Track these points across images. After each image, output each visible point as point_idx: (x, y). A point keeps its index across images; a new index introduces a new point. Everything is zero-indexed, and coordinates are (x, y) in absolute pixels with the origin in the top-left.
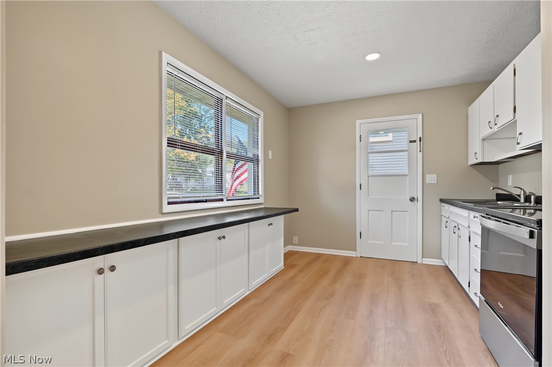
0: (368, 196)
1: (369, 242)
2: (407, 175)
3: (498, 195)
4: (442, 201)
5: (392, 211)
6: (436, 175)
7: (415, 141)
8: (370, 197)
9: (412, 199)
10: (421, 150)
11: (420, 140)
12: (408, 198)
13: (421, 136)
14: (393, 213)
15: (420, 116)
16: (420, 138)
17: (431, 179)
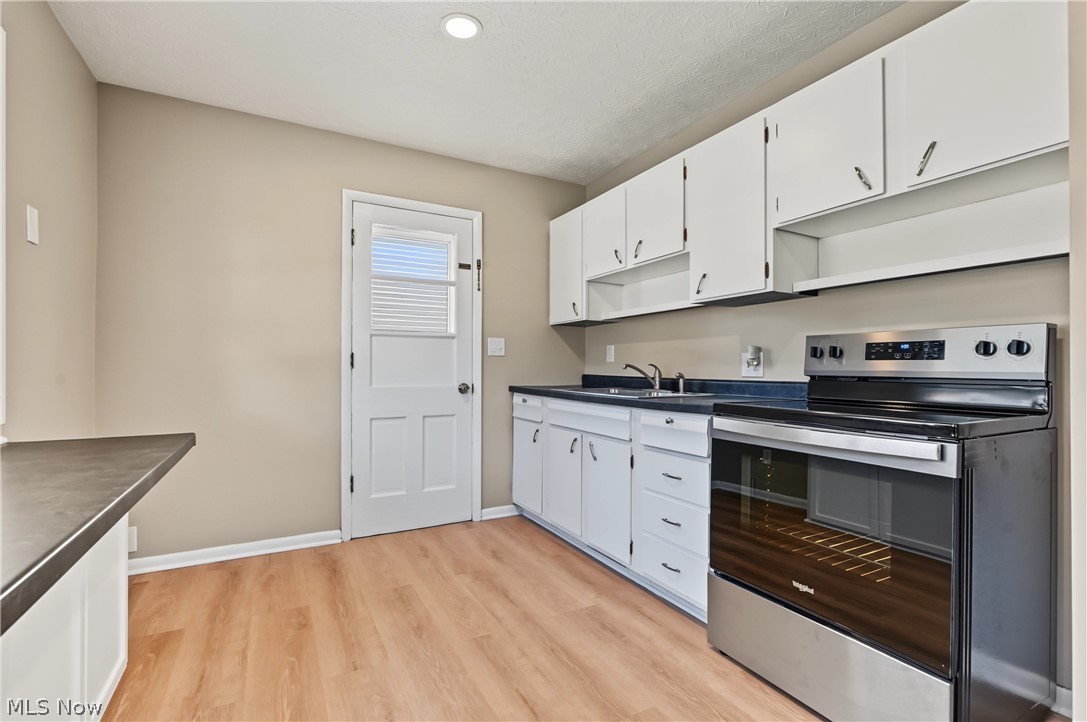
0: (371, 384)
1: (373, 496)
2: (453, 338)
3: (585, 378)
4: (513, 389)
5: (424, 417)
6: (503, 340)
7: (468, 267)
8: (374, 386)
9: (464, 389)
10: (481, 287)
11: (479, 266)
12: (456, 386)
13: (481, 258)
14: (427, 419)
15: (477, 217)
16: (479, 261)
17: (496, 346)
